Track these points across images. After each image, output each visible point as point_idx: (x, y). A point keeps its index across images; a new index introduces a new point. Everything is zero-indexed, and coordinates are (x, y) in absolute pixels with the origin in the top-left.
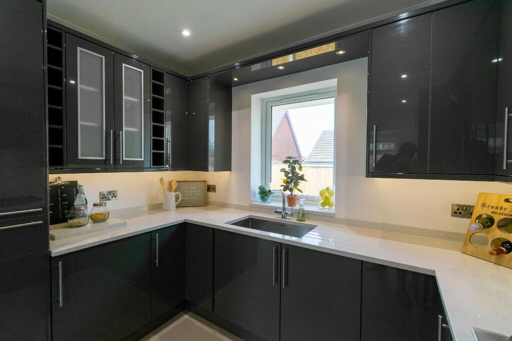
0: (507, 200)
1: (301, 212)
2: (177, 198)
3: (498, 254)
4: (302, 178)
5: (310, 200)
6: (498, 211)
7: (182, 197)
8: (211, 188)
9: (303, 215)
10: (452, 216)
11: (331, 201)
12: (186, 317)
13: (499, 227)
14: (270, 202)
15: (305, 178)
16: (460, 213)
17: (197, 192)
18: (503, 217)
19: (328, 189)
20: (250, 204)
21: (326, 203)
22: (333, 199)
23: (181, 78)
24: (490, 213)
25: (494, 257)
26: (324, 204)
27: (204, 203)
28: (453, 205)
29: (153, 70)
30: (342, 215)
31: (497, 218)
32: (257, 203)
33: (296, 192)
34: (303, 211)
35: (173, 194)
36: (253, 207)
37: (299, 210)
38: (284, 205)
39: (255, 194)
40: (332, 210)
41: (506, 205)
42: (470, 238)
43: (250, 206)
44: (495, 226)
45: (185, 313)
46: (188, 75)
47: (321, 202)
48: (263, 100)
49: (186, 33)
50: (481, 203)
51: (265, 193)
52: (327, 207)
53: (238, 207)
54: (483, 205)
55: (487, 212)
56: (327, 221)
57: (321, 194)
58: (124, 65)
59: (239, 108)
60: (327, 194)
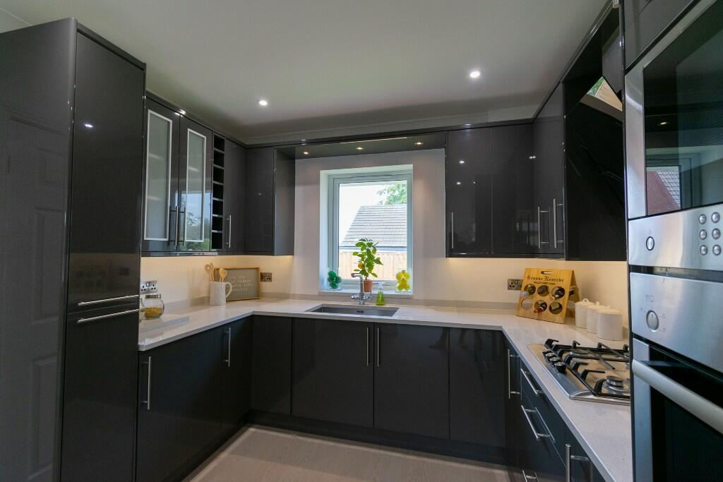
0: (542, 273)
1: (380, 296)
2: (227, 288)
3: (539, 312)
4: (378, 261)
5: (387, 284)
6: (538, 281)
7: (233, 288)
8: (265, 277)
9: (383, 299)
10: (509, 289)
11: (408, 283)
12: (252, 430)
13: (539, 293)
14: (341, 289)
15: (381, 260)
16: (514, 286)
17: (247, 281)
18: (541, 285)
19: (404, 272)
20: (319, 292)
21: (403, 285)
22: (410, 282)
23: (240, 145)
24: (533, 283)
25: (537, 314)
26: (400, 288)
27: (258, 296)
28: (509, 280)
29: (216, 136)
30: (420, 296)
31: (537, 286)
32: (326, 291)
33: (371, 277)
34: (383, 295)
35: (223, 284)
36: (322, 296)
37: (378, 294)
38: (362, 291)
39: (323, 281)
40: (410, 292)
41: (542, 276)
42: (521, 305)
43: (320, 295)
44: (536, 292)
45: (250, 427)
46: (249, 142)
47: (398, 285)
48: (329, 176)
49: (263, 103)
50: (527, 276)
51: (334, 279)
52: (404, 290)
53: (304, 297)
54: (529, 277)
55: (531, 282)
56: (405, 303)
57: (398, 277)
58: (189, 130)
59: (305, 184)
60: (403, 277)
